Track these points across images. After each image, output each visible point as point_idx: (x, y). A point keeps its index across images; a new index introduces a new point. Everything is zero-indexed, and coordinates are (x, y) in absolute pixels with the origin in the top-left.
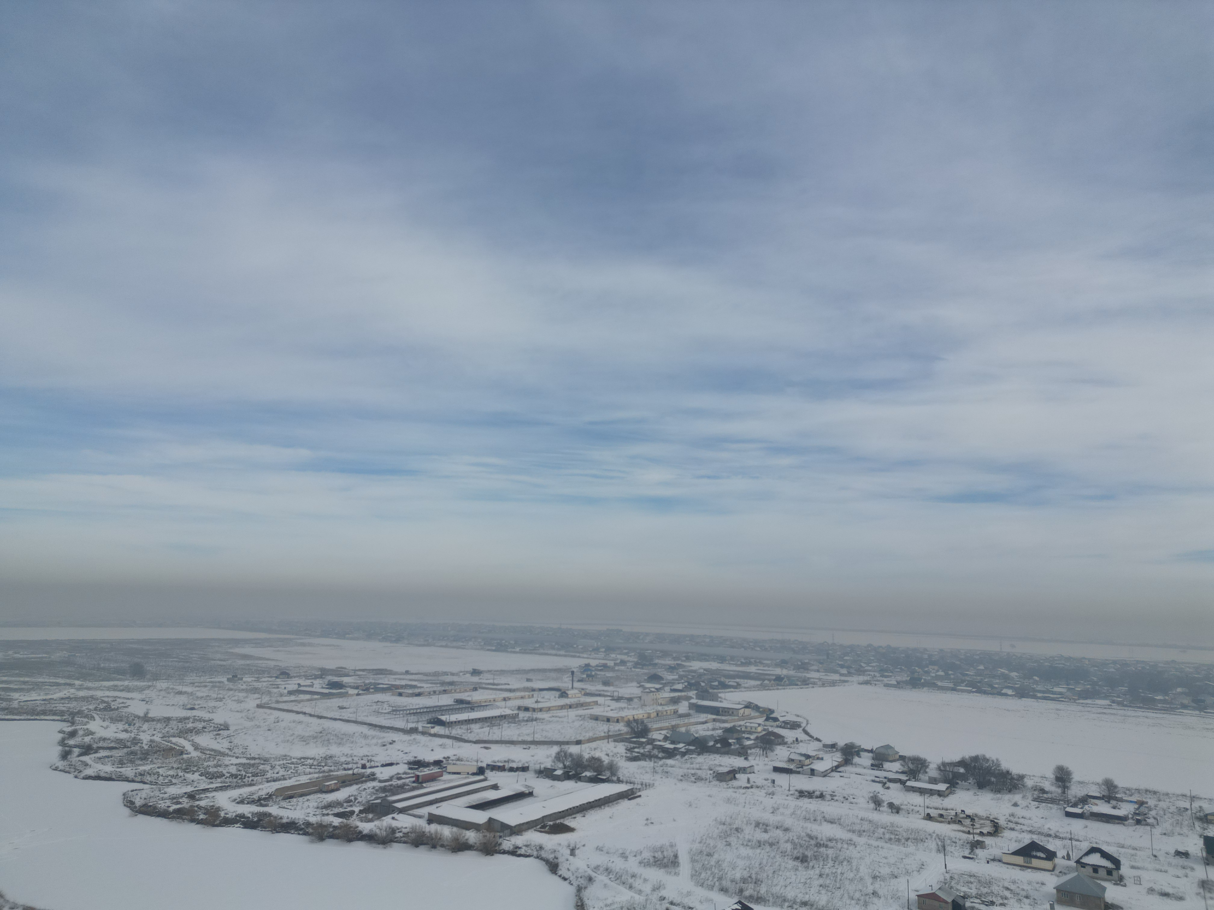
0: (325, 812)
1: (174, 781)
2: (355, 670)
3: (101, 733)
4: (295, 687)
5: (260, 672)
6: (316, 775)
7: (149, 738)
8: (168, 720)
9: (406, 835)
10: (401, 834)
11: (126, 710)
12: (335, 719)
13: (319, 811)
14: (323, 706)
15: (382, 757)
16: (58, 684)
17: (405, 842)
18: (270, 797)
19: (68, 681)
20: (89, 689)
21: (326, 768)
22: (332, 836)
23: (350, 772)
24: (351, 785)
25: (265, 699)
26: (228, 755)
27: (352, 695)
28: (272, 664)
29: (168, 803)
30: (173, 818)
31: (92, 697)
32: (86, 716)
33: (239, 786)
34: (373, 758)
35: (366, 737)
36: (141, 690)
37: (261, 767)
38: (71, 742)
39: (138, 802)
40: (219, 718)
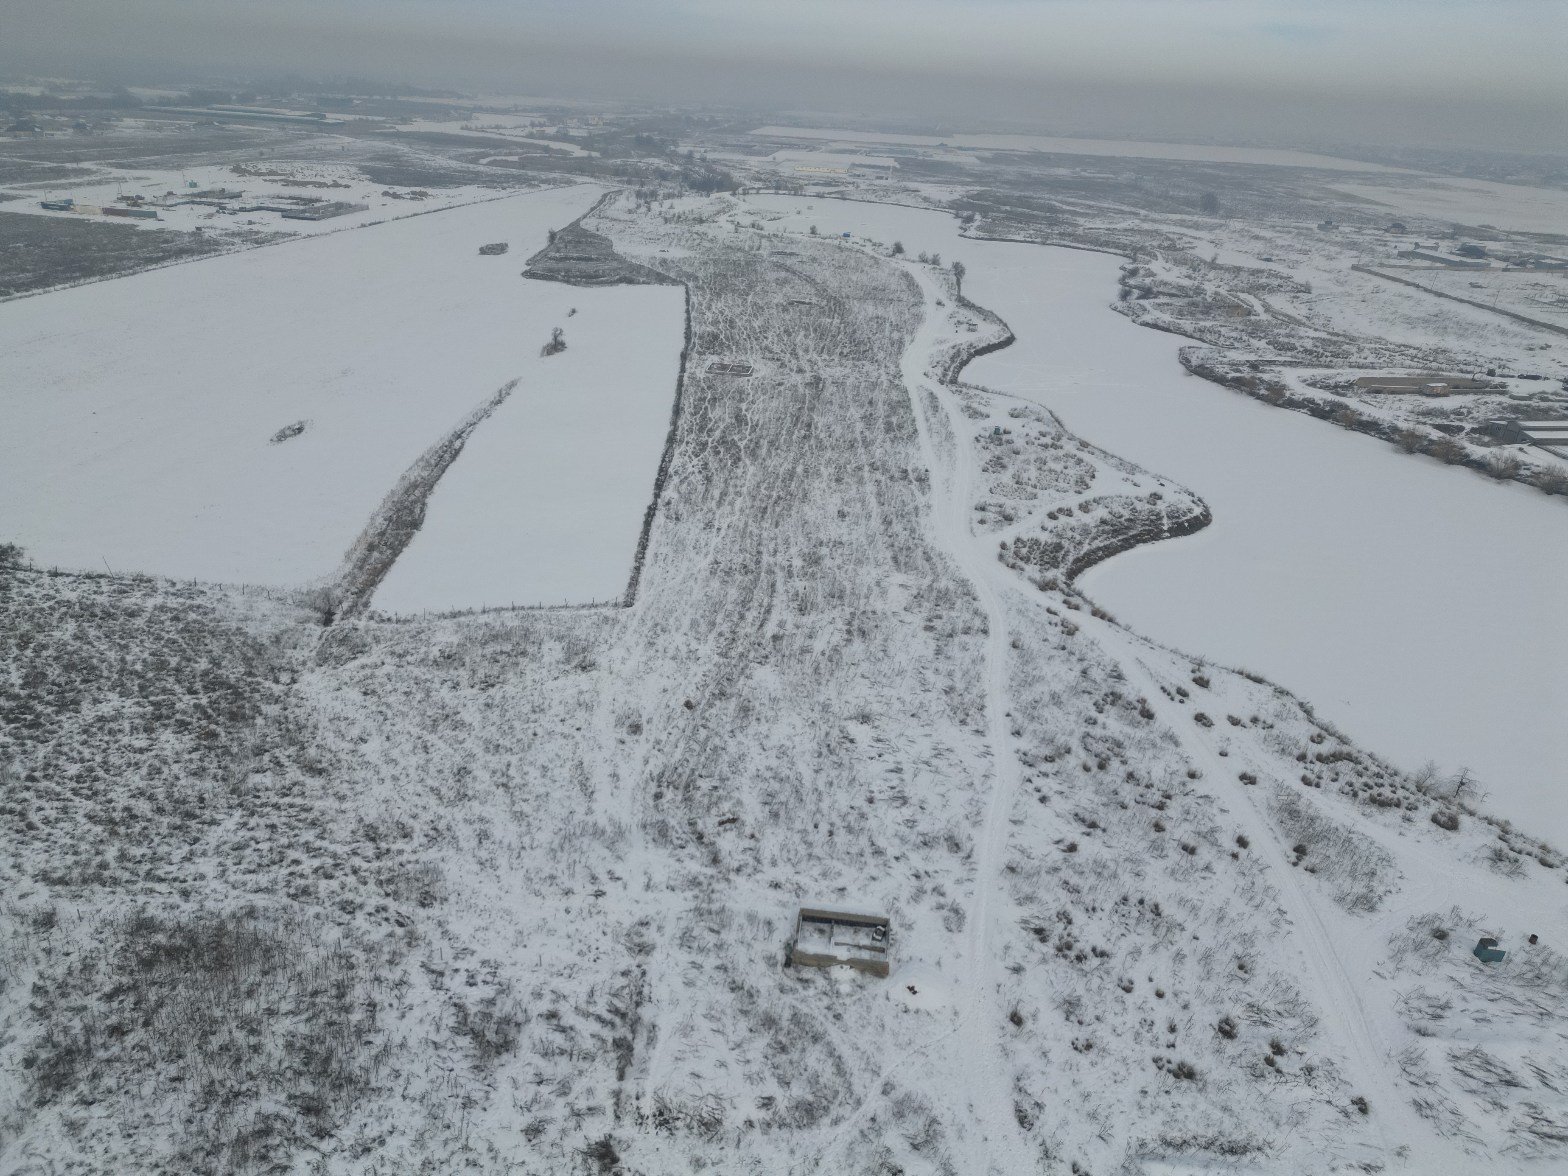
0: (1421, 419)
1: (1236, 345)
2: (1509, 233)
3: (1163, 276)
4: (1411, 248)
5: (1364, 221)
6: (1418, 371)
7: (1214, 289)
8: (1238, 270)
9: (1536, 475)
10: (1528, 473)
11: (1191, 251)
12: (1461, 301)
13: (1413, 417)
14: (1445, 280)
15: (1524, 363)
16: (1122, 212)
17: (1531, 484)
18: (1350, 386)
19: (1133, 209)
20: (1154, 221)
21: (1434, 365)
22: (1425, 451)
23: (1469, 376)
24: (1466, 393)
25: (1365, 259)
26: (1304, 325)
27: (1496, 270)
28: (1383, 210)
29: (1227, 369)
30: (1230, 386)
31: (1156, 231)
32: (1149, 254)
33: (1313, 366)
34: (1509, 364)
35: (1504, 332)
36: (1211, 228)
37: (1345, 347)
38: (1132, 282)
39: (1195, 362)
40: (1300, 276)
